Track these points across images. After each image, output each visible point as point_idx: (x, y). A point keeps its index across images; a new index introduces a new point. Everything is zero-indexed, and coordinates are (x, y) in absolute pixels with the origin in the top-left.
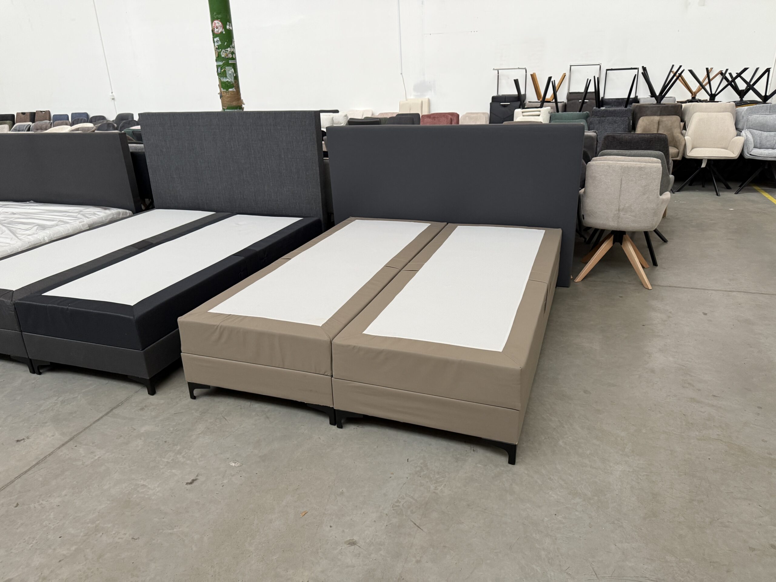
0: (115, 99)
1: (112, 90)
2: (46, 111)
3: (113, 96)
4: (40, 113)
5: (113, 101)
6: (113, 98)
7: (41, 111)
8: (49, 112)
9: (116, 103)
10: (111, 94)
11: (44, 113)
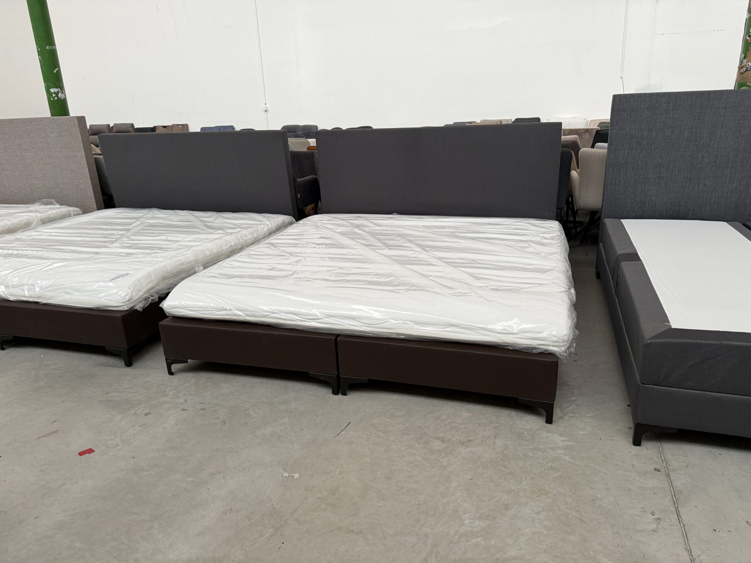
0: (268, 110)
1: (266, 102)
2: (184, 124)
3: (267, 107)
4: (177, 126)
5: (266, 112)
6: (266, 110)
7: (178, 125)
8: (187, 125)
9: (268, 115)
10: (265, 106)
11: (181, 126)
